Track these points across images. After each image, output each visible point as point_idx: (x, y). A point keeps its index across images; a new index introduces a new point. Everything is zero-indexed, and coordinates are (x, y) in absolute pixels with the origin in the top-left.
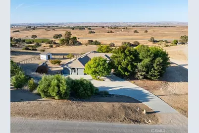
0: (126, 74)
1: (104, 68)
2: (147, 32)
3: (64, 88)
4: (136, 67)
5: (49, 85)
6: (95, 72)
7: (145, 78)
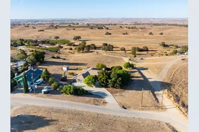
0: (103, 85)
1: (92, 82)
2: (162, 34)
3: (72, 91)
4: (108, 82)
5: (67, 90)
6: (88, 83)
7: (113, 87)
